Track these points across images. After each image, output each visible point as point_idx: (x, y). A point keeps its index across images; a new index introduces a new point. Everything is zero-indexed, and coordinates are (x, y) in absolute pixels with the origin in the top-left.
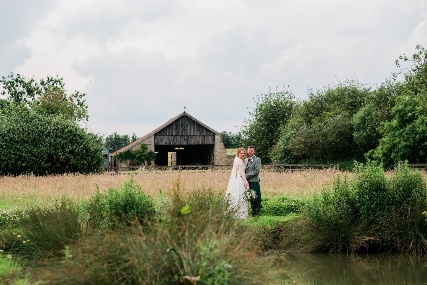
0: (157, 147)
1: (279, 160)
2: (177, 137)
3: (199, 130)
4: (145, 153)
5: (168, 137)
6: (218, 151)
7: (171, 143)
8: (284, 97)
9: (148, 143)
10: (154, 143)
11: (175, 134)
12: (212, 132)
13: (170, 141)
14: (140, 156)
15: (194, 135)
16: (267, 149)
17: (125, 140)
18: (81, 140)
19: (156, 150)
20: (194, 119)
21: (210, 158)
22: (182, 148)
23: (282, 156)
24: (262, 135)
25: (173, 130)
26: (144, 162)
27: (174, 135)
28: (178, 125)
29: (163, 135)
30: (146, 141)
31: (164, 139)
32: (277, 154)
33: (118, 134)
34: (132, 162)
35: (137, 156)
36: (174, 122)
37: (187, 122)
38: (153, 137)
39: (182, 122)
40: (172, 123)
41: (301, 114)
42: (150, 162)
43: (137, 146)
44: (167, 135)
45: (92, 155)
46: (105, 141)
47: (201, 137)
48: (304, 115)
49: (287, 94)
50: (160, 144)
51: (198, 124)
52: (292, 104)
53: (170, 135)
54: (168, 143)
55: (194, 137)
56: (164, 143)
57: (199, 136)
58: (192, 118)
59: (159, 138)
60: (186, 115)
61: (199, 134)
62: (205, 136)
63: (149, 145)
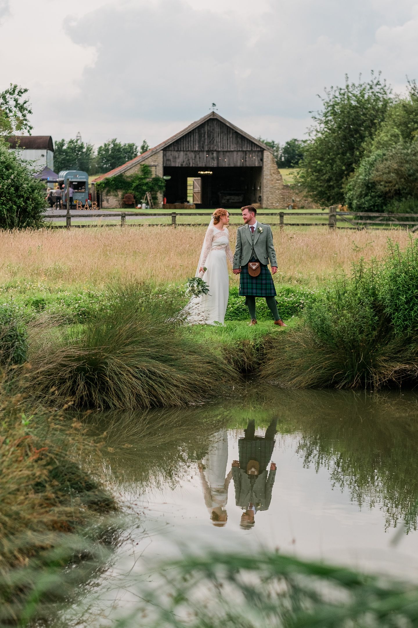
0: (167, 170)
1: (357, 198)
2: (201, 153)
3: (238, 142)
4: (148, 180)
5: (186, 154)
6: (269, 177)
7: (190, 163)
8: (373, 90)
9: (152, 164)
10: (162, 163)
11: (197, 149)
12: (258, 146)
13: (188, 160)
14: (139, 185)
15: (229, 151)
16: (342, 178)
17: (129, 152)
18: (8, 170)
19: (165, 174)
20: (229, 125)
21: (255, 189)
22: (209, 172)
23: (361, 192)
24: (334, 154)
25: (193, 142)
26: (145, 194)
27: (195, 151)
28: (202, 134)
29: (177, 151)
30: (150, 159)
31: (178, 157)
32: (354, 189)
33: (117, 142)
34: (127, 195)
35: (134, 185)
36: (196, 128)
37: (217, 130)
38: (161, 154)
39: (209, 128)
40: (193, 130)
41: (396, 123)
42: (156, 194)
43: (134, 168)
44: (184, 151)
45: (25, 195)
46: (96, 153)
47: (239, 153)
48: (400, 125)
49: (378, 86)
50: (173, 165)
51: (236, 132)
52: (386, 103)
53: (189, 151)
54: (185, 163)
55: (228, 154)
56: (179, 163)
57: (237, 153)
58: (225, 123)
59: (171, 154)
60: (215, 118)
61: (237, 149)
62: (247, 152)
63: (153, 166)
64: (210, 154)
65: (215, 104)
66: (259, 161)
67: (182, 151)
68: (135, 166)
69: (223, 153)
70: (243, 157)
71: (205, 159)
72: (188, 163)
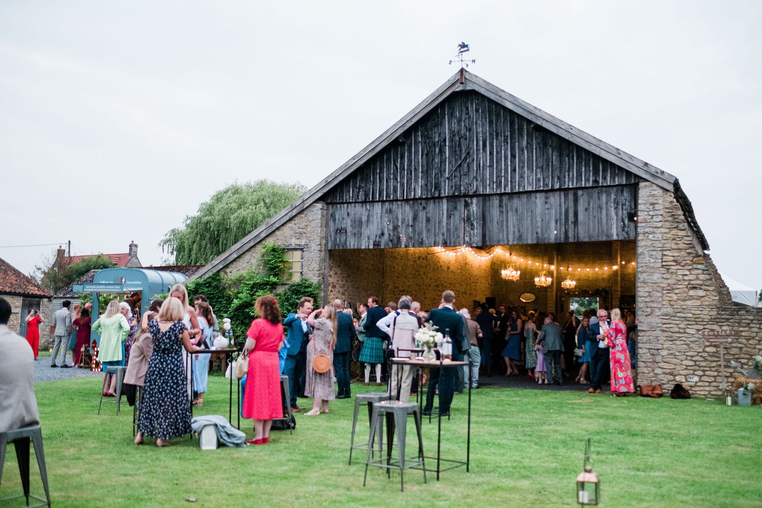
2: (431, 206)
3: (546, 161)
4: (279, 290)
5: (390, 211)
6: (656, 277)
9: (294, 242)
11: (419, 194)
12: (616, 169)
13: (396, 228)
15: (519, 194)
25: (410, 172)
27: (415, 199)
28: (433, 145)
29: (364, 202)
30: (286, 229)
31: (368, 221)
37: (481, 128)
38: (317, 212)
39: (455, 126)
43: (248, 256)
44: (383, 202)
47: (555, 199)
50: (352, 244)
51: (539, 129)
53: (397, 200)
54: (386, 236)
55: (516, 201)
56: (369, 238)
57: (547, 198)
58: (499, 101)
59: (348, 214)
60: (468, 88)
61: (546, 185)
62: (580, 192)
63: (296, 249)
64: (458, 207)
65: (467, 46)
66: (623, 221)
67: (378, 202)
68: (249, 250)
69: (501, 201)
70: (567, 211)
71: (444, 224)
72: (395, 238)
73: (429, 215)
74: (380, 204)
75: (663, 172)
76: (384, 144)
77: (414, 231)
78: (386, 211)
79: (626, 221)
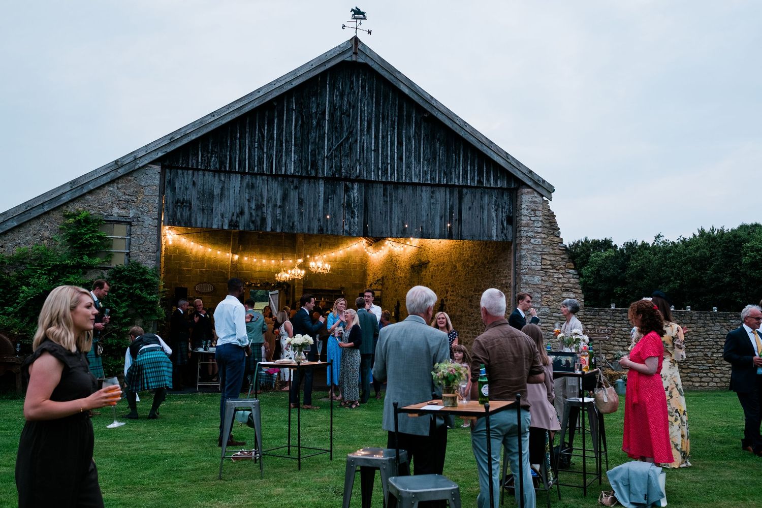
2: (305, 186)
3: (435, 153)
4: (90, 276)
5: (252, 187)
6: (537, 279)
7: (264, 220)
9: (116, 212)
11: (291, 170)
12: (501, 173)
13: (259, 207)
15: (405, 184)
20: (406, 91)
25: (280, 141)
27: (286, 176)
28: (310, 116)
29: (217, 172)
30: (105, 196)
31: (222, 194)
36: (289, 93)
37: (366, 107)
38: (153, 177)
39: (337, 99)
40: (280, 99)
44: (243, 174)
47: (440, 195)
50: (199, 221)
53: (262, 174)
54: (246, 216)
55: (401, 192)
56: (222, 216)
57: (433, 192)
58: (395, 82)
59: (194, 184)
60: (360, 60)
61: (433, 179)
62: (465, 191)
63: (118, 222)
64: (338, 191)
65: (363, 13)
66: (502, 224)
67: (236, 173)
68: (38, 217)
69: (385, 190)
70: (451, 208)
71: (321, 208)
72: (258, 219)
73: (302, 196)
74: (239, 176)
75: (544, 181)
76: (256, 104)
77: (283, 213)
78: (248, 185)
79: (505, 224)
